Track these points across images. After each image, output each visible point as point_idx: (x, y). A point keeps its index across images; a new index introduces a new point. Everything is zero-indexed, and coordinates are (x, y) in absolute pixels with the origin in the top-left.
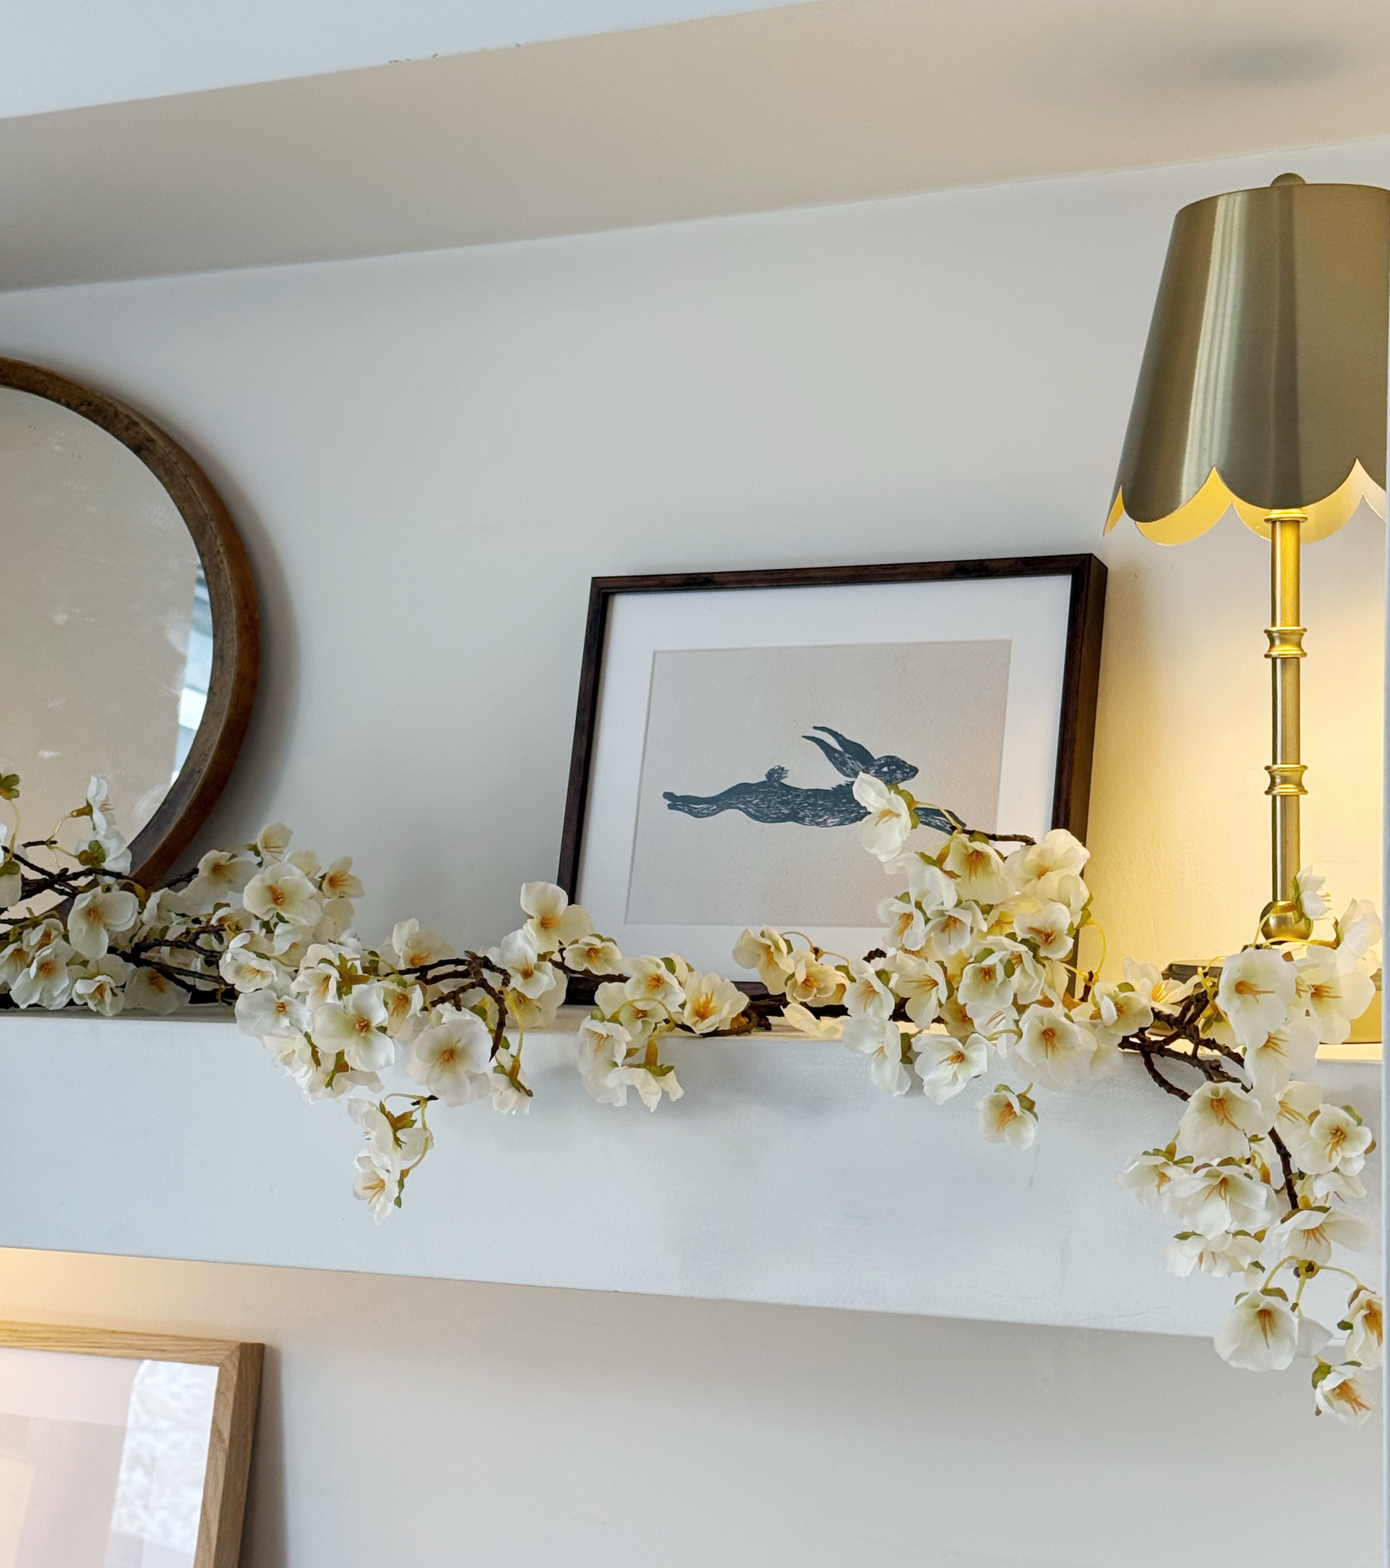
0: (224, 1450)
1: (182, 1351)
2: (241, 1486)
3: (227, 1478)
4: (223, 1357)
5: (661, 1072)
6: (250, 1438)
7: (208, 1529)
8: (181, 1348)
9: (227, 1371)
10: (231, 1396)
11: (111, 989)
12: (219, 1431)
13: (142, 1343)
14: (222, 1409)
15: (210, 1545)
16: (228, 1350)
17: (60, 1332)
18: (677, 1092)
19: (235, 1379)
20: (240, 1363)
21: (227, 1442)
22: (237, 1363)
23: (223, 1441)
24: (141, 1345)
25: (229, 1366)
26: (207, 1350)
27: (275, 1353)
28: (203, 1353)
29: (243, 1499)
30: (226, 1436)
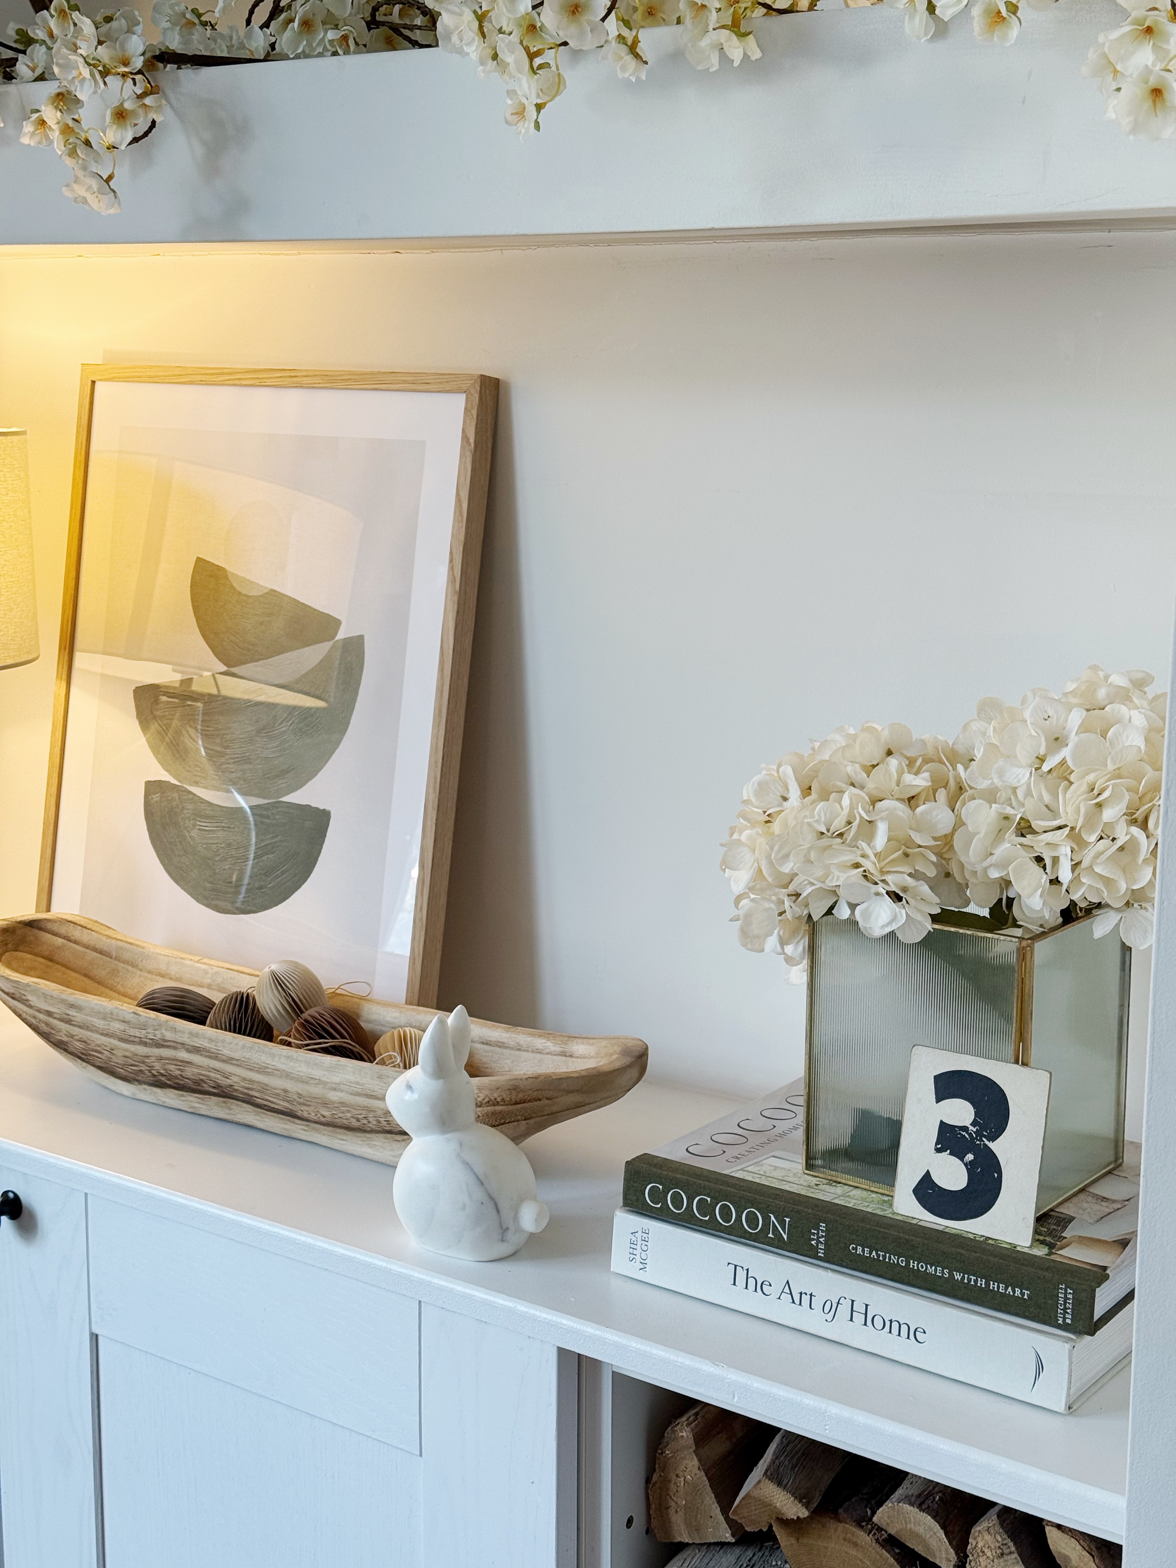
0: (471, 451)
1: (441, 383)
2: (484, 479)
3: (474, 470)
4: (468, 385)
5: (743, 35)
6: (490, 446)
7: (461, 506)
8: (439, 381)
9: (472, 395)
10: (474, 412)
11: (354, 38)
12: (467, 437)
13: (413, 378)
14: (468, 422)
15: (462, 516)
16: (471, 380)
17: (357, 375)
18: (756, 54)
19: (477, 400)
20: (481, 389)
21: (473, 445)
22: (478, 389)
23: (470, 445)
24: (414, 380)
25: (472, 391)
26: (456, 381)
27: (507, 385)
28: (455, 383)
29: (486, 489)
30: (472, 440)
